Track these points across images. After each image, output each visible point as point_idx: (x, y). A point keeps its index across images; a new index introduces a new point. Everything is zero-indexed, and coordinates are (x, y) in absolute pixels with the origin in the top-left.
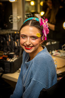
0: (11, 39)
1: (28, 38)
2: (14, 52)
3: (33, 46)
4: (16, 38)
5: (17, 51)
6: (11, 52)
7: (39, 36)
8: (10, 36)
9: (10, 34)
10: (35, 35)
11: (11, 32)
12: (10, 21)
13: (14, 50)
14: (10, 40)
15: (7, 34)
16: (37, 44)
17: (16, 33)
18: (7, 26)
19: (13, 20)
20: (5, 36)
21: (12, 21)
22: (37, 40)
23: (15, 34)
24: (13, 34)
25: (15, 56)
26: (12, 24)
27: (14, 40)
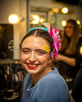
0: (10, 71)
1: (33, 52)
2: (14, 89)
3: (40, 64)
4: (16, 70)
5: (17, 87)
6: (10, 89)
7: (48, 50)
8: (8, 67)
9: (9, 65)
10: (42, 48)
11: (11, 62)
12: (10, 47)
13: (13, 87)
14: (8, 73)
15: (6, 65)
16: (44, 62)
17: (16, 62)
18: (5, 55)
19: (14, 47)
20: (2, 68)
21: (12, 48)
22: (45, 55)
23: (16, 65)
24: (13, 64)
25: (14, 93)
26: (13, 52)
27: (15, 73)
